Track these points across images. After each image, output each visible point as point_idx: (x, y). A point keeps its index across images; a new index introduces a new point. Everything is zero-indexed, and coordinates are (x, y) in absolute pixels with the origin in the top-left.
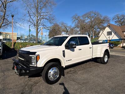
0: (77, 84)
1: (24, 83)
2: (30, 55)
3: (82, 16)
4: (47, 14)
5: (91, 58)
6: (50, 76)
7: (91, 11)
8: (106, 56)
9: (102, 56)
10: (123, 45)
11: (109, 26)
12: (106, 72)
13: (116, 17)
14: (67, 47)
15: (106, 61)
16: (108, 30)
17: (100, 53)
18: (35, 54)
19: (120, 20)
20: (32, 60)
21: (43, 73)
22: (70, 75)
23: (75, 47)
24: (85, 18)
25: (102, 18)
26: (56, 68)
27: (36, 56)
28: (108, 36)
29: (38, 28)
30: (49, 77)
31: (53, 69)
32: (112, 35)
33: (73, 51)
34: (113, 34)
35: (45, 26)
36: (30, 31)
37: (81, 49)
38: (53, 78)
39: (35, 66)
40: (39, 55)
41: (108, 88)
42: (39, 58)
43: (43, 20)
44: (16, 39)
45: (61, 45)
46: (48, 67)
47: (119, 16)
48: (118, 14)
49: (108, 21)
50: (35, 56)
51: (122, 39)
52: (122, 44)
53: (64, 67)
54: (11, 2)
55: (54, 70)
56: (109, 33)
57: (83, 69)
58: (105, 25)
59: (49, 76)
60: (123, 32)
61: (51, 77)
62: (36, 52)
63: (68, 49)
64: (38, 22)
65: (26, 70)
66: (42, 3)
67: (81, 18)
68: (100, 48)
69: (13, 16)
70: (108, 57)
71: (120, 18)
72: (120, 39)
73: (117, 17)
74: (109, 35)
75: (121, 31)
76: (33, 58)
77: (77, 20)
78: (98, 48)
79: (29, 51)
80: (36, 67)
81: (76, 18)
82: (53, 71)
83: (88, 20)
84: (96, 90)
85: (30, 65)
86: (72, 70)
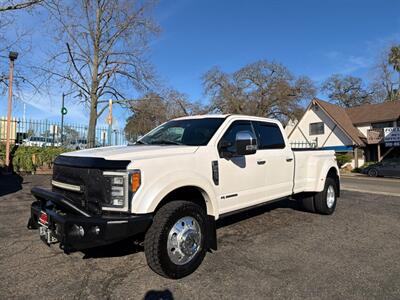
0: (263, 274)
1: (77, 278)
2: (105, 173)
3: (235, 75)
4: (128, 58)
5: (290, 193)
6: (173, 249)
7: (262, 60)
8: (331, 190)
9: (320, 188)
10: (357, 163)
11: (315, 107)
12: (339, 237)
13: (332, 83)
14: (225, 150)
15: (330, 205)
16: (311, 117)
17: (314, 180)
18: (125, 168)
19: (342, 90)
20: (114, 188)
21: (151, 238)
22: (229, 247)
23: (254, 152)
24: (243, 80)
25: (293, 84)
26: (192, 219)
27: (130, 176)
28: (314, 137)
29: (96, 103)
30: (169, 252)
31: (183, 224)
32: (323, 133)
33: (242, 165)
34: (327, 129)
35: (119, 97)
36: (63, 114)
37: (264, 162)
38: (183, 255)
39: (126, 209)
40: (137, 173)
41: (370, 284)
42: (140, 183)
43: (115, 79)
44: (14, 138)
45: (205, 144)
46: (168, 215)
47: (341, 79)
48: (337, 76)
49: (312, 92)
50: (125, 175)
51: (354, 147)
52: (353, 161)
53: (217, 218)
54: (10, 8)
55: (186, 228)
56: (316, 129)
57: (265, 231)
58: (304, 103)
59: (169, 247)
60: (355, 125)
61: (178, 250)
62: (129, 162)
63: (228, 158)
64: (96, 83)
65: (88, 227)
66: (112, 24)
67: (231, 81)
68: (315, 164)
69: (13, 57)
70: (337, 194)
71: (342, 86)
72: (348, 147)
73: (336, 82)
74: (317, 133)
75: (351, 123)
76: (116, 181)
77: (219, 87)
78: (310, 164)
79: (103, 159)
80: (129, 214)
81: (215, 80)
82: (183, 231)
83: (250, 88)
84: (333, 293)
85: (104, 209)
86: (231, 232)
